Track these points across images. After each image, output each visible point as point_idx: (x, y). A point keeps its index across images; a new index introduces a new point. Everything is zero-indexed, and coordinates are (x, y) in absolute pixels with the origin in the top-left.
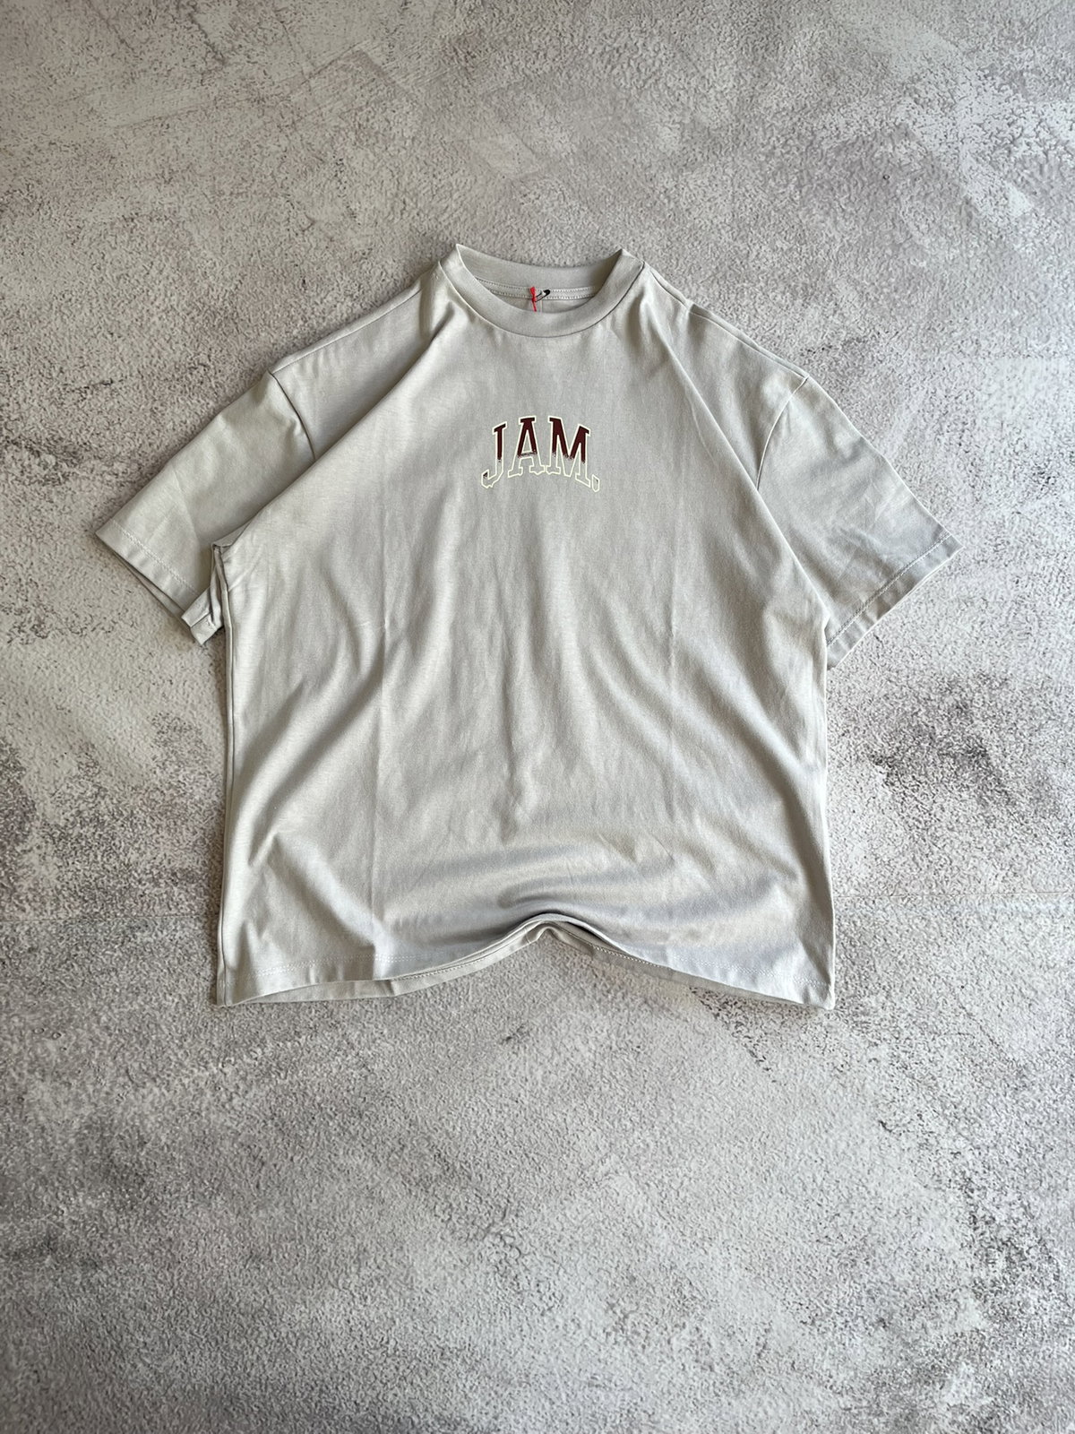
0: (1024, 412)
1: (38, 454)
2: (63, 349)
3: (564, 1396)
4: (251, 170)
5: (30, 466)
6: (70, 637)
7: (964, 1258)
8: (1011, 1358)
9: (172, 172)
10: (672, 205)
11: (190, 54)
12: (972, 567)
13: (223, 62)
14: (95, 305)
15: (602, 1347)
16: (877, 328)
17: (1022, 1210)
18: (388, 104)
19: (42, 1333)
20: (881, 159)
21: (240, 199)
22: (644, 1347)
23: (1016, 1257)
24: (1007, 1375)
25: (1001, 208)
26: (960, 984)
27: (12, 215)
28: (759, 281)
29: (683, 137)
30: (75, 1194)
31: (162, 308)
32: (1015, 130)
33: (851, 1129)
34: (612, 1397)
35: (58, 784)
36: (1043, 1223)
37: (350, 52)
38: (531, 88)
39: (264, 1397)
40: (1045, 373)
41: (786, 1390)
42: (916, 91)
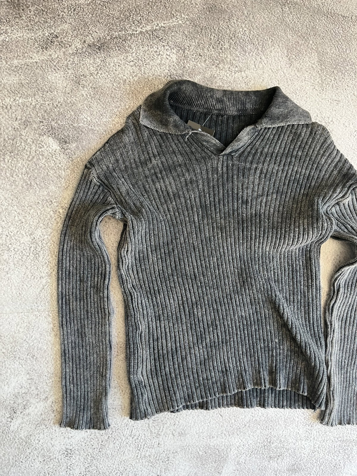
3: (349, 97)
12: (180, 450)
15: (334, 116)
22: (317, 116)
34: (330, 96)
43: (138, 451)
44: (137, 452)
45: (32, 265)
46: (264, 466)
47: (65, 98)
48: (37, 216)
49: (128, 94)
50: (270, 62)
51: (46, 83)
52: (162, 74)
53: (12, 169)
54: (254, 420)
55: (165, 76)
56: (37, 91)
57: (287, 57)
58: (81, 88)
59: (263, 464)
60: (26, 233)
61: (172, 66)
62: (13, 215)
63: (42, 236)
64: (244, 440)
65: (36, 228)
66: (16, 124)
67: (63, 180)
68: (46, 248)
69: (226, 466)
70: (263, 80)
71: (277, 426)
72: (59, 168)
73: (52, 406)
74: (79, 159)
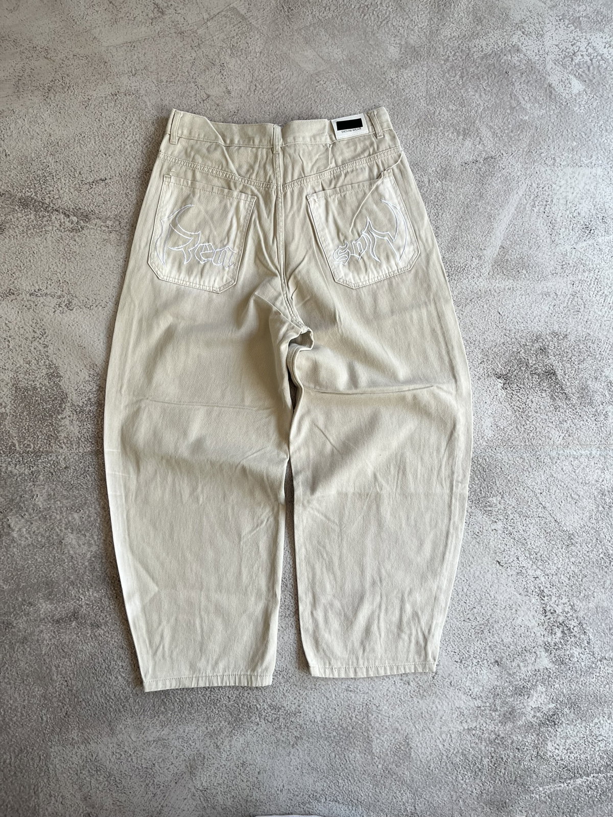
0: (578, 196)
1: (69, 216)
2: (81, 162)
4: (177, 69)
5: (64, 222)
6: (85, 310)
7: (539, 631)
8: (565, 684)
9: (136, 70)
10: (395, 87)
11: (146, 9)
13: (163, 13)
14: (97, 139)
16: (502, 152)
17: (570, 607)
18: (248, 34)
19: (70, 661)
20: (505, 63)
21: (171, 84)
23: (567, 631)
24: (563, 693)
25: (567, 89)
26: (540, 491)
27: (54, 93)
28: (440, 127)
29: (401, 51)
30: (88, 590)
31: (131, 141)
32: (575, 48)
33: (482, 565)
35: (79, 385)
36: (581, 614)
37: (228, 8)
38: (322, 26)
39: (182, 693)
40: (590, 175)
41: (447, 696)
42: (523, 28)
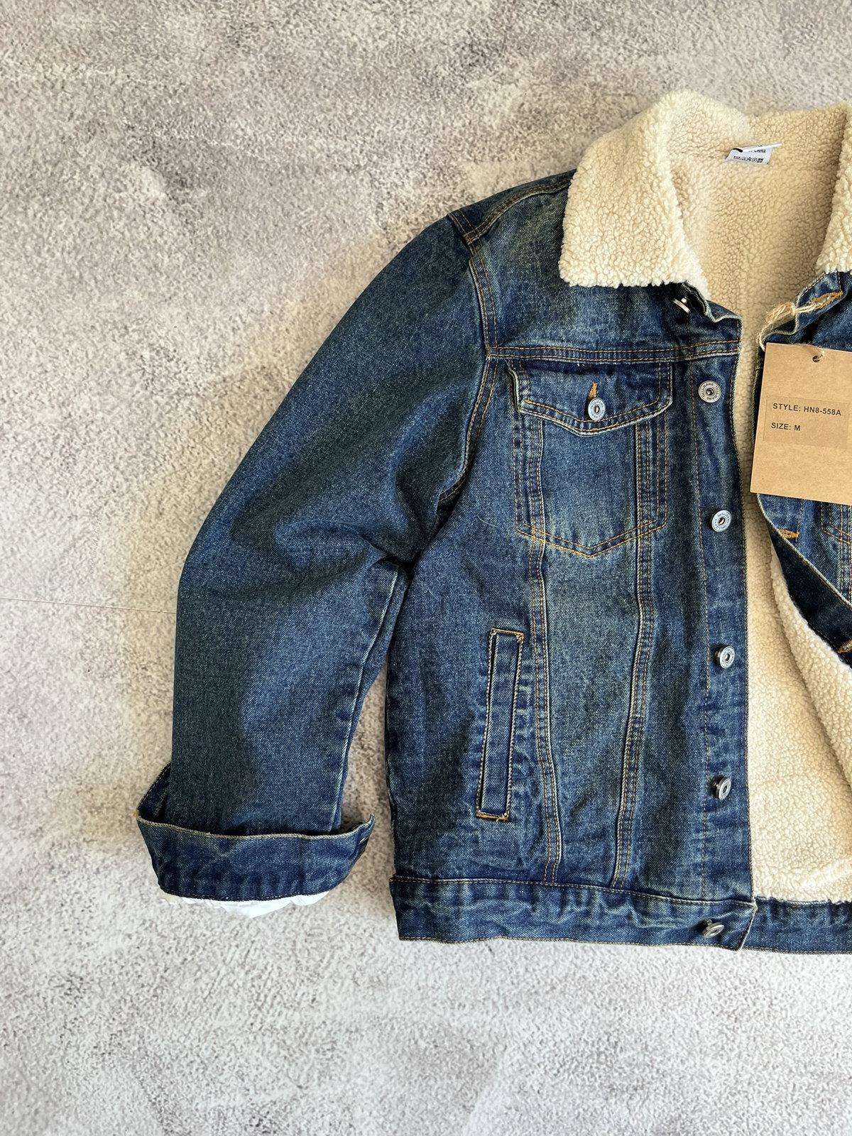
43: (255, 1011)
44: (253, 1013)
45: (55, 482)
46: (591, 1110)
47: (198, 75)
48: (85, 360)
49: (357, 80)
50: (735, 41)
51: (158, 36)
52: (451, 41)
53: (40, 236)
54: (578, 976)
55: (458, 45)
56: (132, 54)
57: (781, 31)
58: (240, 54)
59: (590, 1103)
60: (50, 400)
61: (479, 22)
62: (27, 349)
63: (89, 411)
64: (544, 1028)
65: (79, 389)
66: (68, 128)
67: (163, 279)
68: (96, 443)
69: (486, 1093)
70: (711, 81)
71: (639, 1002)
72: (158, 248)
73: (49, 854)
74: (210, 230)
